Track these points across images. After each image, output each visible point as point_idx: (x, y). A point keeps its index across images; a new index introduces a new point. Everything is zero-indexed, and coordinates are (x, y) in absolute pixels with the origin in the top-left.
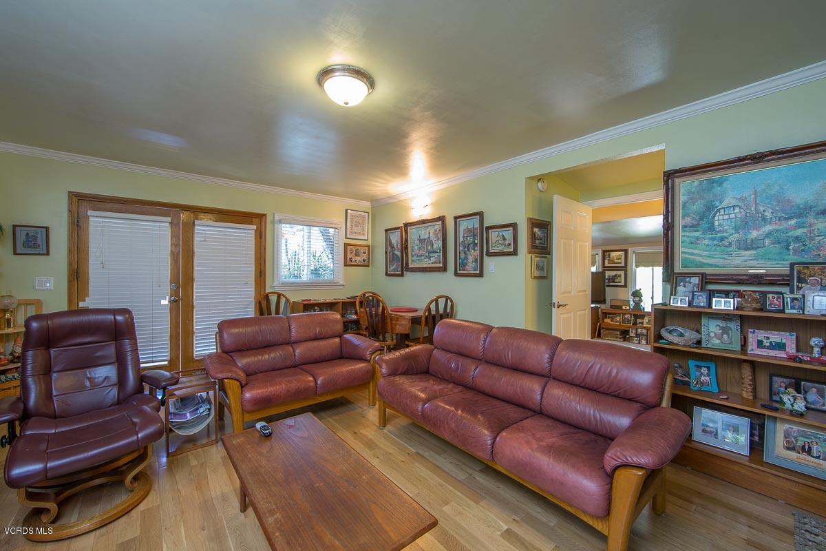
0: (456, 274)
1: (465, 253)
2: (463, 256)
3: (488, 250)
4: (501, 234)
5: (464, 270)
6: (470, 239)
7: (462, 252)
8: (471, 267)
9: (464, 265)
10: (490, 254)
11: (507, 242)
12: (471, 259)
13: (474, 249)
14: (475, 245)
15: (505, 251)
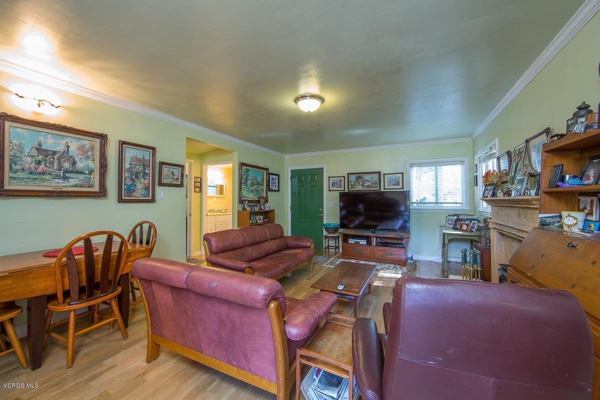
0: (121, 200)
1: (132, 180)
2: (129, 182)
3: (160, 180)
4: (171, 170)
5: (130, 196)
6: (139, 168)
7: (128, 179)
8: (139, 193)
9: (130, 191)
10: (161, 184)
11: (175, 177)
12: (139, 186)
13: (144, 178)
14: (145, 174)
15: (174, 183)
